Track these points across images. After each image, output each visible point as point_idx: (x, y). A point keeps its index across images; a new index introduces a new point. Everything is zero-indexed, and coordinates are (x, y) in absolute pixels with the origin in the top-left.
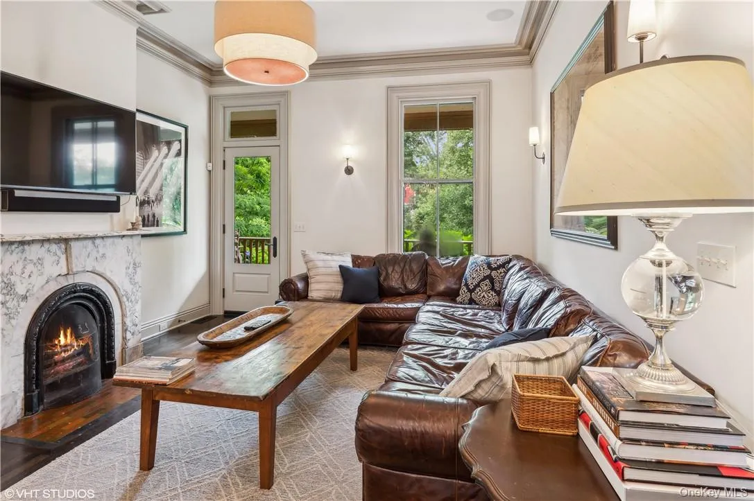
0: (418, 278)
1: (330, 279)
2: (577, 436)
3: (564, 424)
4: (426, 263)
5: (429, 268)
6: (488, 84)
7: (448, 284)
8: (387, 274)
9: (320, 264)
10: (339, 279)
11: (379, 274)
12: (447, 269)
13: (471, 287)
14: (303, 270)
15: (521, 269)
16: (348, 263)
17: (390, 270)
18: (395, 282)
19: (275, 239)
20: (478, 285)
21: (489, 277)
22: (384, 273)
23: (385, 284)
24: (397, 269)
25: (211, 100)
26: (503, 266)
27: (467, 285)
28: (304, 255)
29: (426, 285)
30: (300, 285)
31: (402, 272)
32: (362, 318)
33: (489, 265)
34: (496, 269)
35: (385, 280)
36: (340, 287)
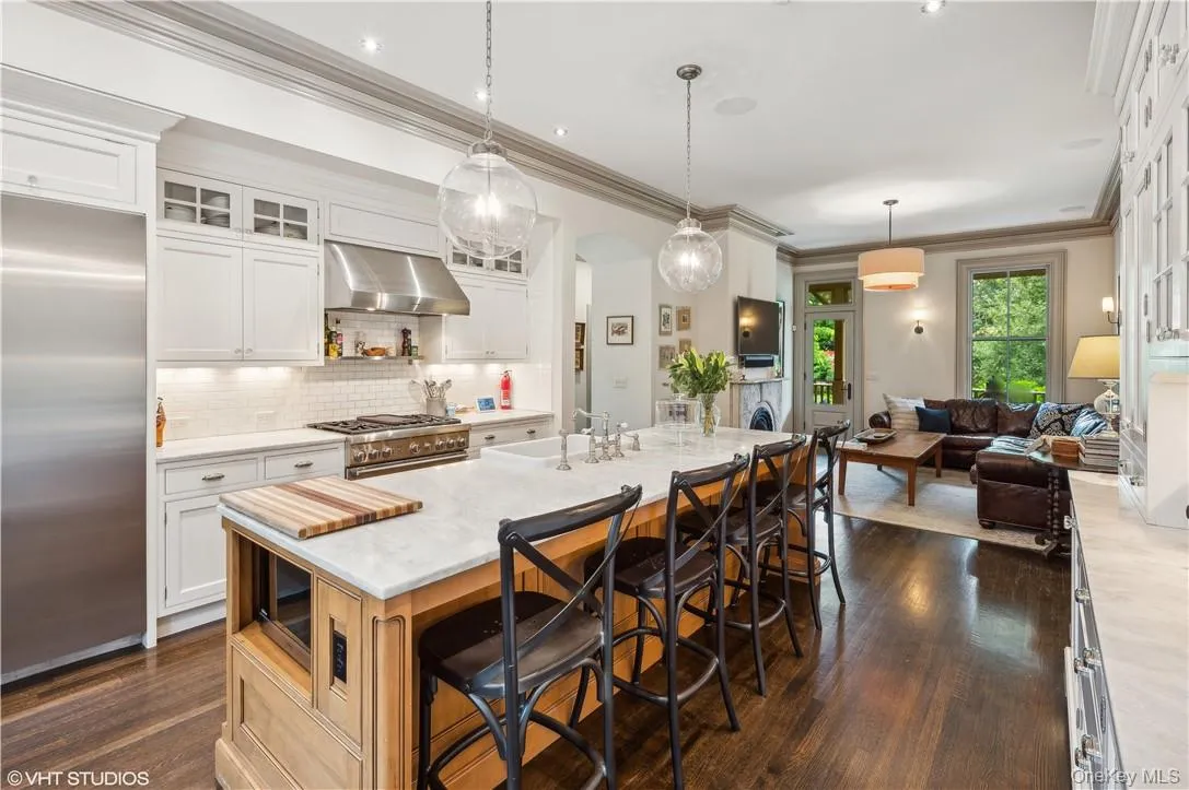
0: (987, 420)
1: (909, 416)
2: (1078, 457)
3: (1074, 453)
4: (997, 408)
5: (1000, 412)
6: (1063, 254)
7: (1019, 426)
8: (958, 415)
9: (899, 405)
10: (916, 417)
11: (951, 416)
12: (1019, 414)
13: (1042, 428)
14: (885, 409)
15: (1089, 413)
16: (922, 406)
17: (961, 412)
18: (965, 422)
19: (850, 385)
20: (1049, 426)
21: (1061, 420)
22: (956, 414)
23: (957, 423)
24: (969, 412)
25: (795, 276)
26: (1074, 411)
27: (1037, 426)
28: (885, 398)
29: (997, 425)
30: (886, 419)
31: (973, 415)
32: (944, 444)
33: (1060, 411)
34: (1066, 414)
35: (957, 420)
36: (917, 423)
